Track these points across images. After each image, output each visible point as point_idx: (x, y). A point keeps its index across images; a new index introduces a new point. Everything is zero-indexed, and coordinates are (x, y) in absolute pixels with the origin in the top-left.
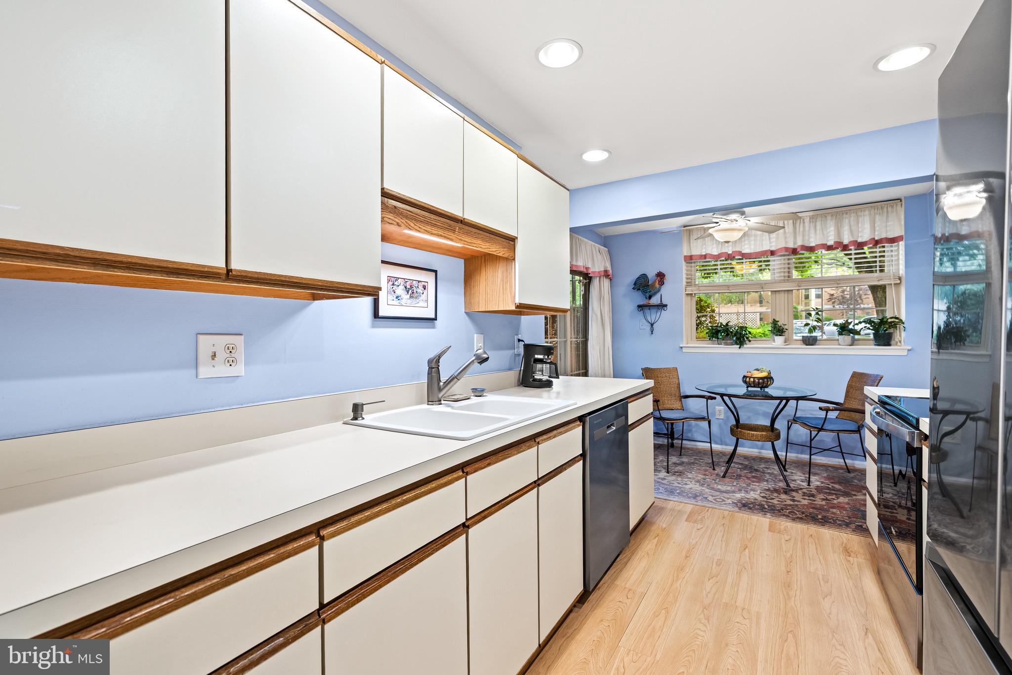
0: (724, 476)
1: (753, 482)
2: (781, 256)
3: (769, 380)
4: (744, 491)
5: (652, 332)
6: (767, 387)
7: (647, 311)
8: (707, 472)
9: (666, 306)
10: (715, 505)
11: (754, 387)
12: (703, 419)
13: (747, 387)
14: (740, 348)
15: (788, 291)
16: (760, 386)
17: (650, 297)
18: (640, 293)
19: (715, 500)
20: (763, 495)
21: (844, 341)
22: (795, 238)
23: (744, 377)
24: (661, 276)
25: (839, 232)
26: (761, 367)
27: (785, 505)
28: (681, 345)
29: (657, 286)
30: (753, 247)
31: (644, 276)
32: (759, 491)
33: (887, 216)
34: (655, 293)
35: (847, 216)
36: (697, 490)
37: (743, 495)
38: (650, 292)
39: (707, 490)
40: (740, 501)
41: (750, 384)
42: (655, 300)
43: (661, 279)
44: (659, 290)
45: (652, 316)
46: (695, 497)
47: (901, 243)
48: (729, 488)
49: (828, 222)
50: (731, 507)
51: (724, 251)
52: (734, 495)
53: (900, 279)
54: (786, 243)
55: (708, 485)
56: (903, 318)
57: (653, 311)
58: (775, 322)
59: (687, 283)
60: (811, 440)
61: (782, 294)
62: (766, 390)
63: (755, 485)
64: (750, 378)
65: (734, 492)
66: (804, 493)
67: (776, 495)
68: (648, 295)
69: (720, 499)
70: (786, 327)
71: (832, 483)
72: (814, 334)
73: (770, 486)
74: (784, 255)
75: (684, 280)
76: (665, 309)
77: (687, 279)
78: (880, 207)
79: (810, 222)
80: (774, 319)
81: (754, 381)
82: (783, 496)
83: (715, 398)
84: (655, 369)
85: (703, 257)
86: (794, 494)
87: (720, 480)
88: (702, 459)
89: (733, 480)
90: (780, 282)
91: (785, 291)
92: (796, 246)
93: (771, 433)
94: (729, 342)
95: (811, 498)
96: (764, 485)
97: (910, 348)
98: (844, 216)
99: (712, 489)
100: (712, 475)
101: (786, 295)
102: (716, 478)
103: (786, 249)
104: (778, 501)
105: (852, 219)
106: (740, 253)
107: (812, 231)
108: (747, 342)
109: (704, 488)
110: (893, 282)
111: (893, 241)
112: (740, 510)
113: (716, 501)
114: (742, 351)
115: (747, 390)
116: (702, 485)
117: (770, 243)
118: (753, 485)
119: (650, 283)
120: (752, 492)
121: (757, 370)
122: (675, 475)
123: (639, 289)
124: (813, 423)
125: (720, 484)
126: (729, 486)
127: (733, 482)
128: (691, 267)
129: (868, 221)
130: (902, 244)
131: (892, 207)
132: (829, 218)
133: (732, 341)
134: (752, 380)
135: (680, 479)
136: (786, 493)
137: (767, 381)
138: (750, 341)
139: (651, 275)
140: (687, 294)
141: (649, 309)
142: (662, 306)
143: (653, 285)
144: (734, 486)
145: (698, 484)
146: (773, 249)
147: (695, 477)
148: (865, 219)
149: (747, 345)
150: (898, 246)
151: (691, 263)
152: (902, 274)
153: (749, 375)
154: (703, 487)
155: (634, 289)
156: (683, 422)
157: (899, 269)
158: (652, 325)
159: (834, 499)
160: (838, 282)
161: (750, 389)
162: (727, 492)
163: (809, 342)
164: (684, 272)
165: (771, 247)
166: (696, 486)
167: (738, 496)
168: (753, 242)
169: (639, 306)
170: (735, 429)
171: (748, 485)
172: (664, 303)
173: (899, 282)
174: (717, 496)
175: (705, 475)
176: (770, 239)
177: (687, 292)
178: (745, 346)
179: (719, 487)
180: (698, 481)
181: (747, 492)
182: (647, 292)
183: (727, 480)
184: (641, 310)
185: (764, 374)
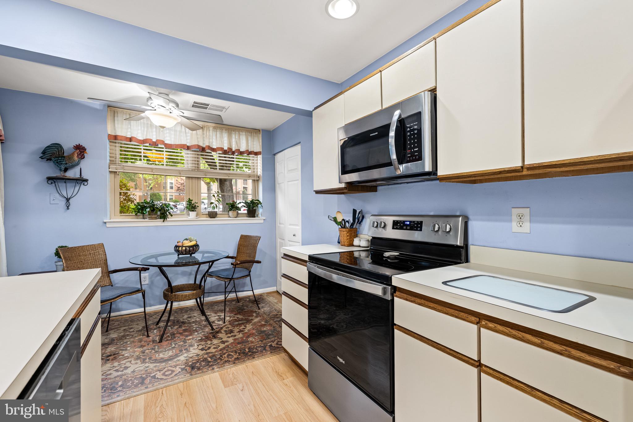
0: (161, 341)
1: (187, 336)
2: (193, 151)
3: (197, 247)
4: (185, 350)
5: (68, 207)
6: (194, 253)
7: (62, 185)
8: (143, 343)
9: (86, 180)
11: (185, 254)
12: (138, 291)
13: (178, 255)
14: (164, 221)
15: (198, 178)
16: (190, 253)
17: (66, 170)
18: (51, 164)
19: (164, 374)
20: (200, 347)
21: (233, 215)
22: (204, 140)
23: (176, 246)
24: (81, 150)
25: (230, 143)
26: (190, 237)
27: (221, 350)
28: (105, 221)
29: (76, 158)
30: (173, 140)
31: (58, 146)
32: (196, 345)
33: (254, 139)
34: (73, 166)
35: (234, 133)
36: (142, 371)
37: (185, 355)
38: (66, 164)
39: (151, 366)
40: (187, 364)
41: (182, 252)
42: (72, 173)
43: (81, 152)
44: (78, 164)
45: (69, 190)
46: (142, 381)
47: (259, 156)
48: (170, 353)
49: (224, 134)
51: (148, 137)
52: (178, 358)
53: (259, 177)
54: (198, 142)
55: (150, 358)
56: (261, 200)
57: (70, 185)
58: (190, 201)
59: (110, 161)
60: (226, 288)
61: (194, 180)
62: (193, 255)
63: (190, 339)
64: (182, 247)
65: (177, 355)
66: (225, 331)
67: (209, 342)
68: (63, 167)
69: (169, 370)
70: (197, 205)
71: (235, 315)
72: (216, 210)
73: (201, 335)
74: (195, 151)
75: (108, 158)
76: (86, 183)
77: (110, 157)
78: (250, 132)
79: (213, 131)
80: (189, 199)
81: (186, 249)
82: (215, 342)
83: (148, 269)
84: (75, 247)
85: (129, 140)
86: (220, 335)
87: (158, 347)
89: (170, 342)
90: (192, 170)
91: (195, 178)
92: (204, 146)
93: (199, 290)
94: (154, 216)
95: (232, 334)
96: (198, 336)
97: (264, 218)
98: (232, 132)
99: (156, 361)
100: (148, 344)
101: (196, 181)
102: (155, 346)
103: (199, 146)
104: (214, 347)
105: (237, 135)
106: (163, 142)
107: (214, 137)
108: (170, 216)
109: (147, 365)
110: (256, 179)
111: (256, 154)
113: (166, 375)
114: (166, 223)
115: (178, 257)
116: (144, 361)
117: (187, 139)
118: (188, 340)
119: (65, 154)
120: (191, 348)
121: (187, 239)
122: (108, 360)
123: (50, 159)
124: (224, 274)
125: (161, 352)
126: (169, 350)
127: (171, 344)
128: (116, 146)
129: (245, 139)
130: (260, 157)
131: (256, 133)
132: (224, 131)
133: (156, 216)
134: (184, 248)
135: (116, 364)
136: (215, 337)
137: (194, 248)
138: (172, 215)
139: (68, 145)
140: (111, 172)
141: (65, 183)
142: (81, 181)
143: (70, 157)
144: (174, 347)
145: (139, 361)
146: (188, 145)
147: (132, 354)
148: (241, 137)
150: (257, 157)
151: (115, 143)
152: (260, 174)
153: (180, 244)
154: (146, 363)
155: (41, 158)
156: (111, 303)
157: (257, 172)
158: (68, 200)
159: (244, 329)
160: (229, 175)
161: (180, 256)
162: (171, 359)
163: (213, 215)
164: (108, 150)
165: (187, 142)
166: (137, 366)
167: (182, 357)
168: (173, 136)
169: (49, 179)
170: (170, 293)
171: (185, 342)
172: (85, 176)
173: (258, 179)
174: (165, 368)
175: (142, 347)
176: (186, 136)
177: (110, 170)
178: (168, 219)
179: (161, 355)
180: (138, 358)
181: (187, 351)
182: (61, 164)
183: (164, 343)
184: (52, 183)
185: (193, 243)
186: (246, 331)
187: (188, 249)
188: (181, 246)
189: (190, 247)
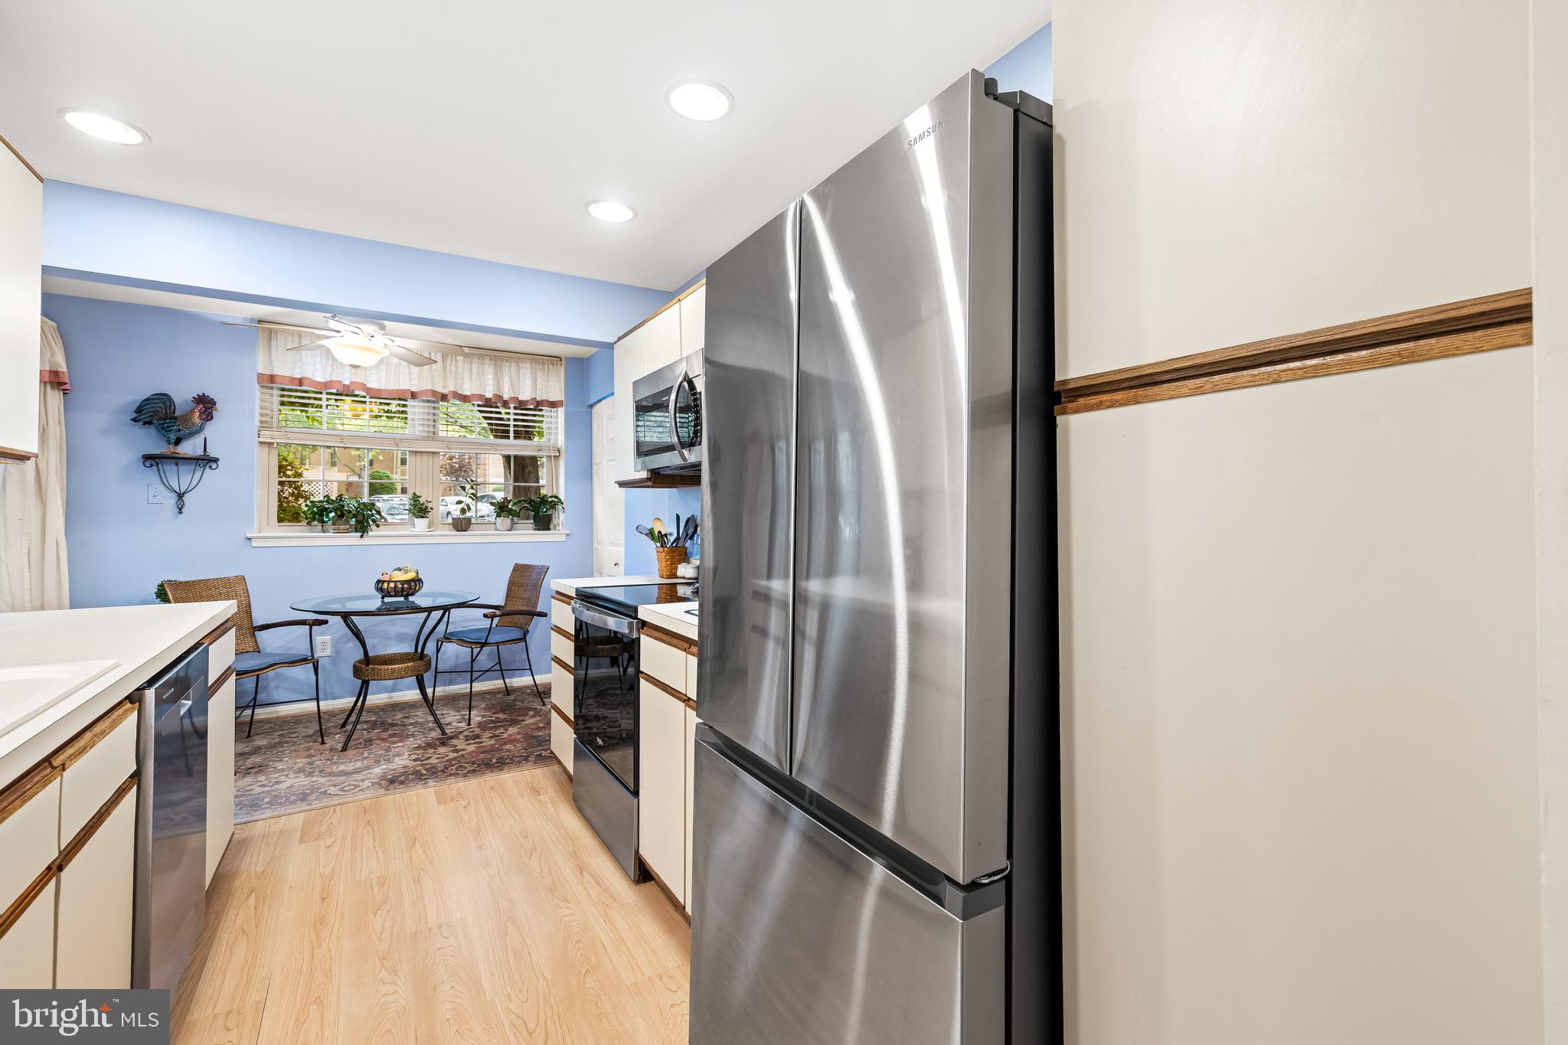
0: (344, 749)
1: (394, 743)
2: (424, 401)
3: (417, 583)
4: (384, 760)
5: (180, 509)
6: (413, 594)
7: (170, 469)
8: (312, 751)
9: (216, 460)
10: (346, 798)
11: (395, 596)
12: (304, 660)
13: (383, 598)
14: (362, 536)
15: (433, 453)
16: (404, 593)
17: (178, 442)
18: (152, 430)
19: (342, 790)
20: (413, 757)
21: (503, 525)
22: (445, 380)
23: (379, 581)
24: (206, 405)
25: (498, 384)
26: (405, 565)
27: (448, 761)
28: (249, 535)
29: (196, 419)
30: (383, 380)
31: (164, 399)
32: (406, 754)
33: (548, 375)
34: (191, 435)
35: (507, 364)
36: (304, 786)
37: (384, 767)
38: (179, 430)
39: (322, 780)
40: (383, 777)
41: (388, 592)
42: (190, 447)
43: (207, 409)
44: (200, 430)
45: (183, 478)
46: (304, 797)
47: (559, 409)
48: (359, 764)
49: (486, 367)
50: (372, 792)
51: (335, 378)
52: (371, 771)
53: (559, 451)
54: (433, 384)
55: (321, 771)
56: (562, 497)
57: (184, 469)
58: (415, 498)
59: (261, 422)
60: (473, 661)
61: (425, 458)
62: (411, 598)
63: (398, 747)
64: (389, 582)
65: (369, 767)
66: (466, 736)
67: (431, 751)
68: (173, 437)
69: (351, 785)
70: (430, 505)
71: (494, 713)
72: (468, 514)
73: (419, 742)
74: (429, 401)
75: (257, 417)
76: (214, 466)
77: (261, 415)
78: (541, 363)
79: (464, 362)
80: (414, 494)
81: (396, 587)
82: (442, 750)
83: (326, 622)
84: (193, 582)
85: (297, 383)
86: (454, 742)
87: (339, 756)
88: (295, 733)
89: (361, 751)
90: (423, 439)
91: (428, 452)
92: (446, 391)
93: (419, 662)
94: (342, 527)
95: (477, 740)
96: (411, 742)
97: (568, 532)
98: (504, 363)
99: (331, 774)
100: (322, 754)
101: (431, 459)
102: (332, 756)
103: (434, 393)
104: (437, 758)
105: (513, 369)
106: (364, 387)
107: (467, 374)
108: (374, 527)
109: (315, 779)
110: (552, 454)
111: (553, 405)
112: (388, 790)
113: (345, 791)
114: (366, 541)
115: (383, 602)
116: (311, 774)
117: (411, 379)
118: (394, 748)
119: (177, 413)
120: (397, 759)
121: (399, 569)
122: (249, 773)
123: (150, 423)
124: (473, 637)
125: (342, 763)
126: (358, 760)
127: (362, 753)
128: (272, 395)
129: (530, 374)
130: (561, 410)
131: (553, 365)
132: (487, 361)
133: (347, 527)
134: (392, 585)
135: (262, 778)
136: (443, 744)
137: (413, 585)
138: (378, 526)
139: (182, 395)
140: (261, 443)
141: (177, 465)
142: (206, 461)
143: (187, 417)
144: (365, 758)
145: (301, 775)
146: (414, 389)
147: (291, 766)
148: (521, 373)
149: (374, 531)
150: (557, 412)
151: (272, 388)
152: (561, 445)
153: (386, 578)
154: (314, 776)
155: (135, 420)
156: (258, 676)
157: (557, 439)
158: (180, 496)
159: (503, 733)
160: (497, 448)
161: (387, 600)
162: (357, 771)
163: (461, 526)
164: (258, 402)
165: (411, 385)
166: (298, 780)
167: (378, 771)
168: (383, 374)
169: (148, 458)
170: (364, 666)
171: (388, 750)
172: (212, 452)
173: (558, 454)
174: (344, 782)
175: (310, 756)
176: (410, 374)
177: (261, 440)
178: (370, 533)
179: (342, 767)
180: (300, 771)
181: (388, 761)
182: (170, 431)
183: (350, 752)
184: (151, 466)
185: (411, 575)
186: (505, 736)
187: (400, 586)
188: (386, 581)
189: (403, 582)
